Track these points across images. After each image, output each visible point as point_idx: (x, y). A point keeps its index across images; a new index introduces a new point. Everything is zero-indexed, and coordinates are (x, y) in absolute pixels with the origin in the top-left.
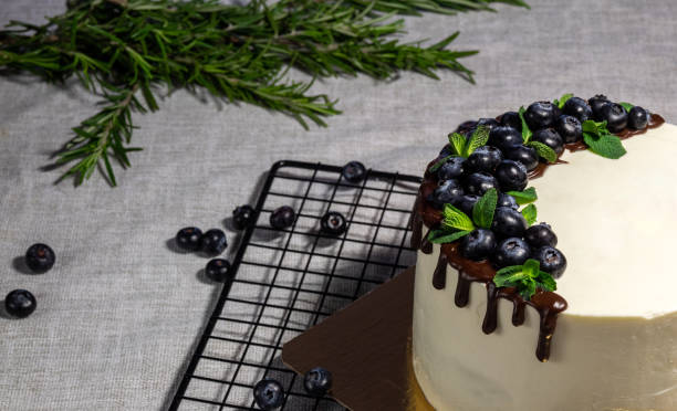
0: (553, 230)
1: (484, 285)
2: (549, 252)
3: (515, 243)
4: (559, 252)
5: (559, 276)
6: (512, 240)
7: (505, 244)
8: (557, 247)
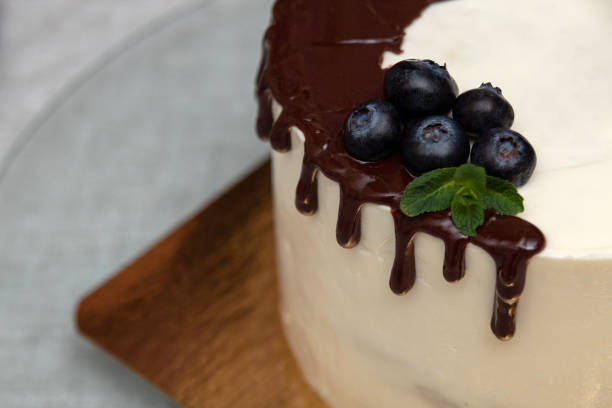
0: (506, 95)
1: (388, 209)
2: (503, 140)
3: (438, 125)
4: (521, 138)
5: (523, 182)
6: (433, 121)
7: (420, 130)
8: (515, 128)
